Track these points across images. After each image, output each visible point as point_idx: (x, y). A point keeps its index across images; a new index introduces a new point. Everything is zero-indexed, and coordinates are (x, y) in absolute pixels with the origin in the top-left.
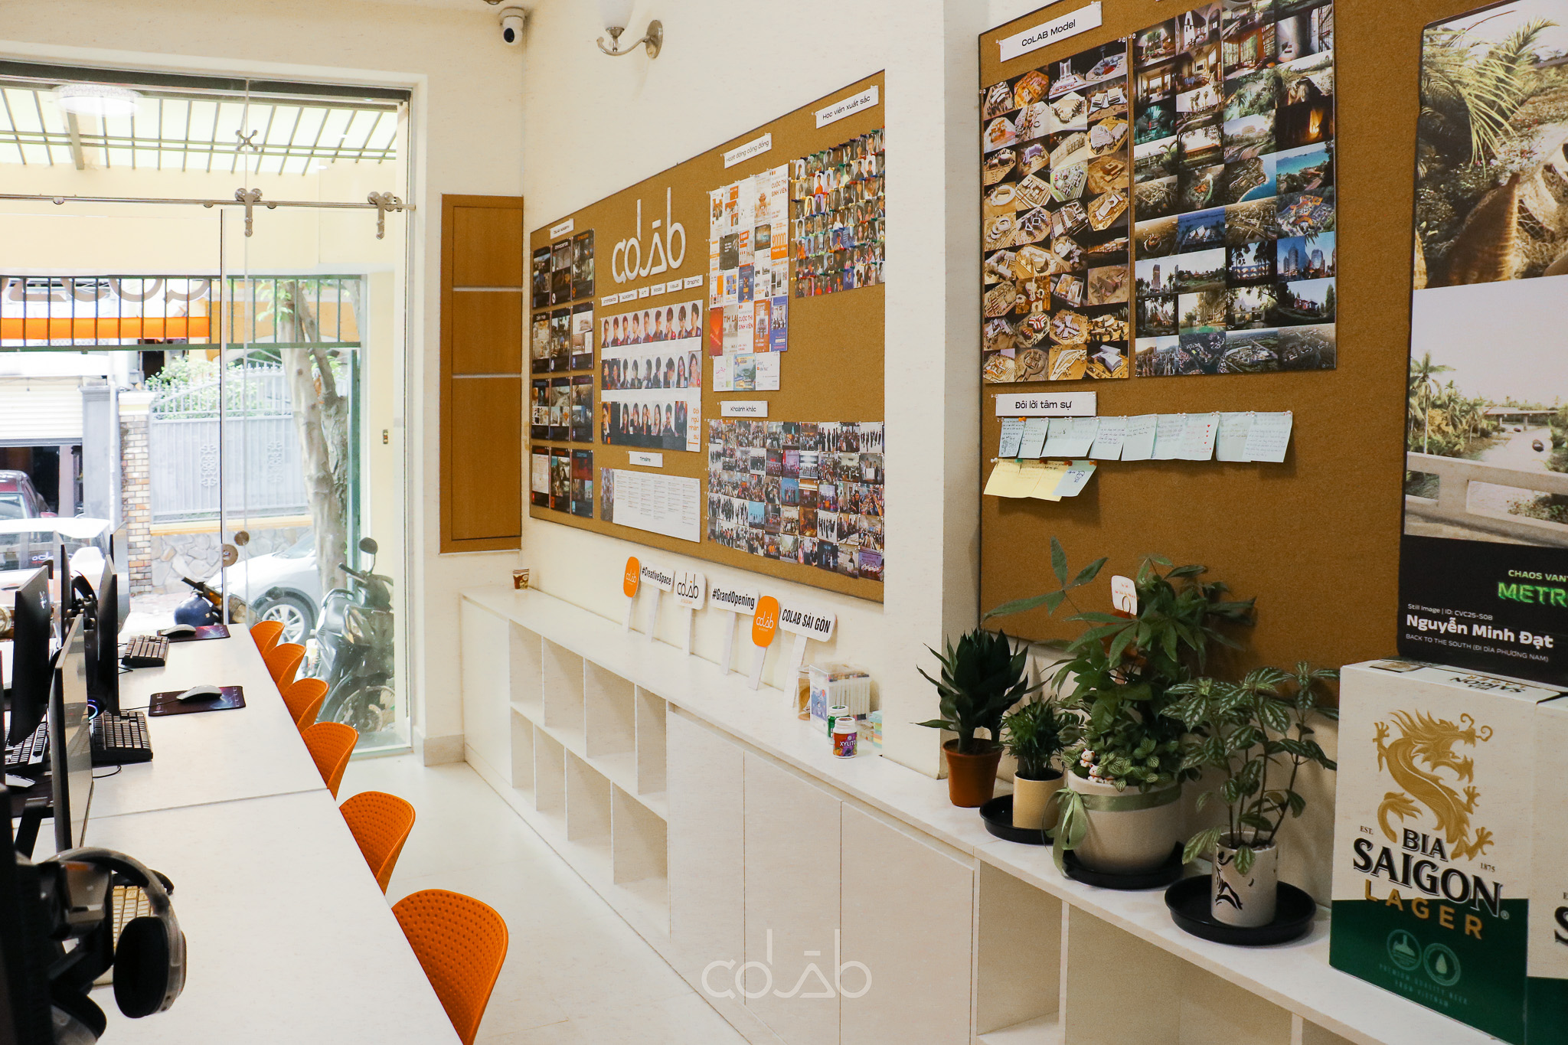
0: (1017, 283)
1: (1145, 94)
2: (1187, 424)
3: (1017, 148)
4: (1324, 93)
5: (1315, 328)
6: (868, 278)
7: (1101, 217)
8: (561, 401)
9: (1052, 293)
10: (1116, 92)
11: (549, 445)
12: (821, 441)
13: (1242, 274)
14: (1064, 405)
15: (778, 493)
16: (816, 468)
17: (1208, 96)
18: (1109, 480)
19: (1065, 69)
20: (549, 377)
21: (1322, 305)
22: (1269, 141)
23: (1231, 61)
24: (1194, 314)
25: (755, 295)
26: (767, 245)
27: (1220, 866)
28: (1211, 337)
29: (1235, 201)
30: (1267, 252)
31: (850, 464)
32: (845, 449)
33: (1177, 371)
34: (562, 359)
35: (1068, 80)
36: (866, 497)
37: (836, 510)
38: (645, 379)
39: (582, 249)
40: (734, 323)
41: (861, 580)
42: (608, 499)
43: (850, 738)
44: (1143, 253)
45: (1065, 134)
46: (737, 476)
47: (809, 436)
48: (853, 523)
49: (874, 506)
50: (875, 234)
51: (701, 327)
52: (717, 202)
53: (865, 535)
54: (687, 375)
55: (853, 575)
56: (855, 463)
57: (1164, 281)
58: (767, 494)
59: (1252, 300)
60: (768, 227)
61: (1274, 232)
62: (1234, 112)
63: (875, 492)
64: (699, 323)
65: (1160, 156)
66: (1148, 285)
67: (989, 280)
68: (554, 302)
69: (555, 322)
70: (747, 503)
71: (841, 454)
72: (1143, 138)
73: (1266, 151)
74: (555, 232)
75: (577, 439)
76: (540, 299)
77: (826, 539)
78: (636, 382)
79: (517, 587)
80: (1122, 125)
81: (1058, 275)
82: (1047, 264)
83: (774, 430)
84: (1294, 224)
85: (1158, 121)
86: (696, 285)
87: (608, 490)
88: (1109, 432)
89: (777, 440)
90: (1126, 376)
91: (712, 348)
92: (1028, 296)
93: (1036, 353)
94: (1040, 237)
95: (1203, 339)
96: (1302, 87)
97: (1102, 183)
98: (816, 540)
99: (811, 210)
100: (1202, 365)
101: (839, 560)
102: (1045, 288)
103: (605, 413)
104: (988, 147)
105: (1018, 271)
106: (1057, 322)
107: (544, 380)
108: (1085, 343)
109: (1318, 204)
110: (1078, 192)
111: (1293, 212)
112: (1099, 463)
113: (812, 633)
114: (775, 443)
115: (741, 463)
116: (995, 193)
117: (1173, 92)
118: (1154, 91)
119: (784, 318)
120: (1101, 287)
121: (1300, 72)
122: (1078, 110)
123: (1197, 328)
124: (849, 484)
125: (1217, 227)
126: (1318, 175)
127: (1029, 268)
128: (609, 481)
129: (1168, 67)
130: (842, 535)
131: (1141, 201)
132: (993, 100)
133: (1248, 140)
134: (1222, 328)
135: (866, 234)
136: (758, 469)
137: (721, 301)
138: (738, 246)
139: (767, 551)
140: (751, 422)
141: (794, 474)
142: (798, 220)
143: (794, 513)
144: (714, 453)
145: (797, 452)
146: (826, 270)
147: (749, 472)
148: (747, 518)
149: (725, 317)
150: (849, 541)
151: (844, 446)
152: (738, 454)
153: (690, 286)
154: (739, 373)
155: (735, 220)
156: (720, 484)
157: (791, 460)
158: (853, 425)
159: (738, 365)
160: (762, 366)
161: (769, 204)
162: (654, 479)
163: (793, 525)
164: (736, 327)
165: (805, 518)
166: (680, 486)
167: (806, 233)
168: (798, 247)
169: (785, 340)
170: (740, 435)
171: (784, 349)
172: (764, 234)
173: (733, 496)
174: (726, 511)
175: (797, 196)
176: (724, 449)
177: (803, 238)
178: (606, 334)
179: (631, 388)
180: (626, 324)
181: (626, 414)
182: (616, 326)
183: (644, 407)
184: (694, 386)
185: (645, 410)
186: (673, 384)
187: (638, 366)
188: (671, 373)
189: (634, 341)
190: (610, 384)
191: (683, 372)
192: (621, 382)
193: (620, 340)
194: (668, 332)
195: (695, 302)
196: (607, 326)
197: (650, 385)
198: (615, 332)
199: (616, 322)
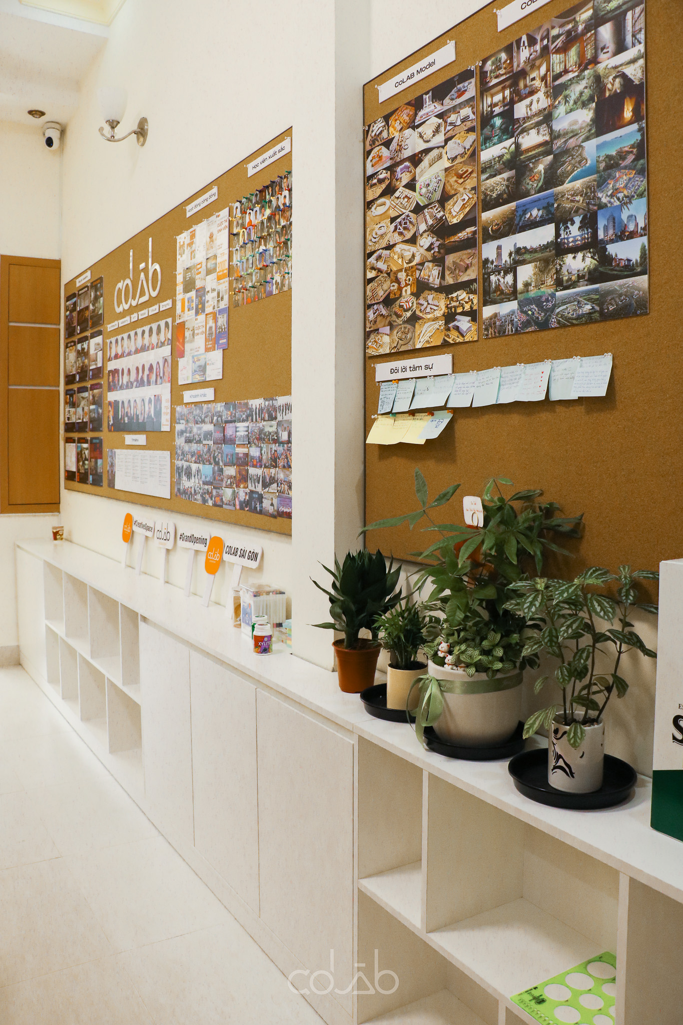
0: (392, 274)
1: (489, 109)
2: (524, 373)
3: (391, 169)
4: (637, 82)
5: (630, 281)
6: (283, 285)
7: (455, 213)
8: (83, 403)
9: (417, 279)
10: (466, 111)
11: (76, 435)
12: (251, 413)
13: (569, 242)
14: (427, 367)
15: (222, 457)
16: (248, 435)
17: (540, 101)
18: (463, 425)
19: (427, 100)
20: (75, 387)
21: (637, 261)
22: (590, 130)
23: (558, 69)
24: (529, 281)
25: (206, 309)
26: (214, 271)
27: (555, 741)
28: (544, 299)
29: (562, 183)
30: (589, 222)
31: (270, 430)
32: (267, 419)
33: (516, 330)
34: (83, 372)
36: (282, 454)
37: (261, 467)
38: (135, 381)
39: (96, 292)
40: (192, 332)
41: (279, 519)
42: (112, 472)
43: (266, 639)
44: (489, 236)
45: (427, 151)
47: (242, 411)
48: (273, 475)
49: (287, 461)
50: (287, 251)
51: (170, 338)
52: (182, 243)
53: (281, 484)
54: (161, 375)
55: (273, 516)
56: (273, 429)
57: (505, 257)
58: (214, 458)
59: (577, 263)
60: (215, 257)
61: (594, 205)
62: (561, 110)
63: (288, 450)
64: (169, 336)
65: (501, 157)
66: (492, 262)
67: (370, 275)
68: (78, 332)
69: (79, 347)
70: (201, 466)
71: (265, 423)
72: (488, 145)
73: (587, 139)
74: (79, 282)
75: (93, 430)
76: (70, 332)
77: (254, 490)
78: (130, 383)
79: (55, 539)
80: (472, 137)
81: (422, 264)
82: (413, 256)
83: (219, 409)
84: (612, 196)
85: (500, 128)
86: (168, 307)
87: (112, 465)
88: (462, 386)
89: (221, 416)
90: (476, 339)
91: (177, 353)
92: (399, 283)
93: (405, 328)
94: (408, 235)
95: (538, 301)
96: (618, 80)
97: (456, 186)
98: (247, 490)
99: (244, 239)
100: (537, 323)
101: (264, 505)
102: (412, 275)
103: (110, 409)
104: (370, 171)
105: (391, 265)
106: (422, 301)
107: (72, 390)
108: (444, 315)
109: (632, 176)
110: (437, 196)
111: (611, 186)
112: (456, 411)
113: (246, 562)
114: (219, 419)
115: (197, 438)
116: (375, 206)
117: (512, 103)
118: (496, 105)
119: (225, 324)
120: (455, 269)
121: (616, 67)
122: (437, 131)
123: (532, 292)
124: (270, 446)
125: (547, 207)
126: (632, 152)
127: (400, 261)
128: (112, 459)
129: (507, 83)
130: (265, 485)
131: (486, 195)
132: (373, 134)
133: (572, 132)
134: (552, 290)
135: (281, 252)
136: (208, 440)
137: (184, 317)
138: (195, 274)
139: (215, 502)
140: (203, 405)
141: (232, 441)
142: (235, 248)
143: (232, 471)
144: (179, 431)
145: (234, 424)
146: (255, 283)
147: (202, 443)
148: (201, 478)
149: (186, 329)
150: (271, 489)
151: (266, 416)
152: (195, 430)
153: (164, 309)
154: (196, 369)
155: (193, 255)
156: (183, 454)
157: (230, 431)
158: (272, 400)
159: (195, 363)
160: (211, 362)
161: (216, 239)
162: (141, 454)
163: (232, 480)
164: (193, 335)
165: (240, 475)
166: (157, 458)
167: (241, 257)
168: (236, 269)
169: (226, 340)
170: (196, 415)
171: (225, 347)
172: (213, 262)
173: (191, 462)
174: (187, 474)
175: (235, 230)
176: (186, 427)
177: (239, 262)
178: (110, 351)
179: (126, 389)
180: (123, 342)
181: (123, 408)
182: (117, 345)
183: (134, 401)
184: (165, 382)
185: (135, 404)
186: (153, 383)
187: (130, 372)
188: (151, 375)
189: (128, 354)
190: (113, 387)
191: (159, 373)
192: (120, 385)
193: (119, 354)
194: (150, 345)
195: (167, 320)
196: (111, 345)
197: (138, 385)
198: (116, 349)
199: (117, 342)
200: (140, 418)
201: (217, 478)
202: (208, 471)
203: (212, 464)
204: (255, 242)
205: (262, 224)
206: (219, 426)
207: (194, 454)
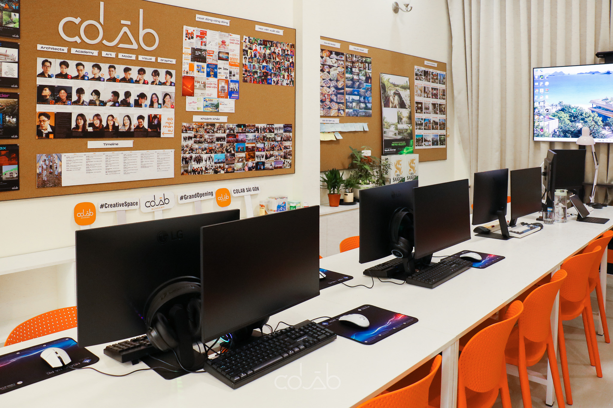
0: (323, 94)
1: (347, 65)
3: (323, 65)
4: (371, 77)
6: (277, 83)
7: (340, 85)
9: (331, 98)
10: (342, 62)
12: (257, 129)
13: (361, 101)
14: (333, 121)
15: (234, 149)
16: (255, 139)
17: (357, 70)
19: (334, 53)
21: (370, 107)
22: (365, 81)
23: (360, 66)
24: (355, 106)
26: (227, 59)
29: (361, 89)
30: (364, 98)
31: (270, 136)
32: (268, 132)
33: (352, 116)
35: (333, 55)
36: (277, 146)
37: (264, 151)
38: (109, 101)
40: (203, 85)
41: (274, 170)
44: (347, 94)
45: (333, 66)
46: (206, 145)
47: (251, 129)
48: (272, 154)
49: (280, 148)
50: (281, 71)
51: (174, 82)
52: (189, 31)
53: (276, 156)
54: (161, 101)
55: (271, 169)
56: (272, 136)
57: (350, 100)
58: (227, 150)
59: (363, 105)
60: (228, 53)
61: (365, 95)
62: (360, 75)
63: (280, 144)
64: (172, 81)
65: (350, 78)
66: (348, 100)
70: (213, 155)
71: (266, 134)
72: (347, 73)
73: (364, 83)
77: (260, 161)
78: (98, 103)
80: (344, 69)
81: (332, 95)
82: (329, 91)
83: (231, 127)
85: (350, 71)
89: (233, 130)
90: (344, 116)
92: (325, 97)
93: (327, 110)
94: (328, 86)
95: (356, 111)
96: (368, 75)
97: (340, 79)
98: (255, 162)
99: (251, 55)
100: (356, 115)
101: (265, 166)
102: (329, 97)
103: (44, 118)
105: (323, 92)
106: (332, 104)
108: (337, 109)
109: (370, 92)
110: (336, 79)
111: (367, 93)
112: (340, 132)
113: (253, 192)
114: (232, 132)
115: (209, 140)
117: (352, 67)
118: (349, 65)
119: (237, 88)
120: (340, 99)
121: (368, 72)
122: (336, 62)
124: (270, 143)
126: (370, 88)
127: (326, 92)
129: (351, 62)
130: (267, 158)
131: (347, 85)
133: (362, 80)
134: (358, 109)
135: (277, 70)
136: (221, 141)
137: (193, 74)
138: (206, 55)
139: (227, 171)
140: (216, 124)
141: (243, 141)
142: (244, 56)
143: (243, 155)
144: (186, 137)
145: (245, 134)
146: (259, 76)
147: (215, 143)
148: (213, 161)
149: (196, 81)
150: (270, 159)
151: (268, 131)
152: (206, 136)
153: (164, 62)
154: (207, 105)
155: (203, 44)
156: (192, 150)
157: (241, 137)
158: (272, 125)
159: (207, 102)
160: (224, 103)
161: (228, 45)
162: (123, 154)
163: (243, 159)
164: (205, 86)
165: (249, 156)
166: (154, 155)
167: (249, 62)
168: (245, 66)
169: (237, 96)
170: (208, 129)
171: (237, 98)
172: (225, 55)
173: (202, 154)
174: (197, 160)
175: (244, 48)
176: (195, 135)
177: (247, 63)
178: (46, 69)
179: (89, 105)
180: (81, 67)
181: (81, 120)
182: (64, 66)
183: (109, 116)
184: (167, 108)
185: (110, 118)
186: (146, 106)
187: (100, 94)
188: (143, 100)
189: (93, 79)
190: (54, 101)
191: (156, 101)
192: (73, 101)
193: (71, 76)
194: (140, 80)
195: (169, 70)
196: (48, 64)
197: (117, 105)
198: (62, 70)
199: (64, 64)
200: (122, 129)
201: (229, 159)
202: (221, 156)
203: (224, 153)
204: (260, 60)
205: (265, 54)
206: (232, 135)
207: (206, 149)
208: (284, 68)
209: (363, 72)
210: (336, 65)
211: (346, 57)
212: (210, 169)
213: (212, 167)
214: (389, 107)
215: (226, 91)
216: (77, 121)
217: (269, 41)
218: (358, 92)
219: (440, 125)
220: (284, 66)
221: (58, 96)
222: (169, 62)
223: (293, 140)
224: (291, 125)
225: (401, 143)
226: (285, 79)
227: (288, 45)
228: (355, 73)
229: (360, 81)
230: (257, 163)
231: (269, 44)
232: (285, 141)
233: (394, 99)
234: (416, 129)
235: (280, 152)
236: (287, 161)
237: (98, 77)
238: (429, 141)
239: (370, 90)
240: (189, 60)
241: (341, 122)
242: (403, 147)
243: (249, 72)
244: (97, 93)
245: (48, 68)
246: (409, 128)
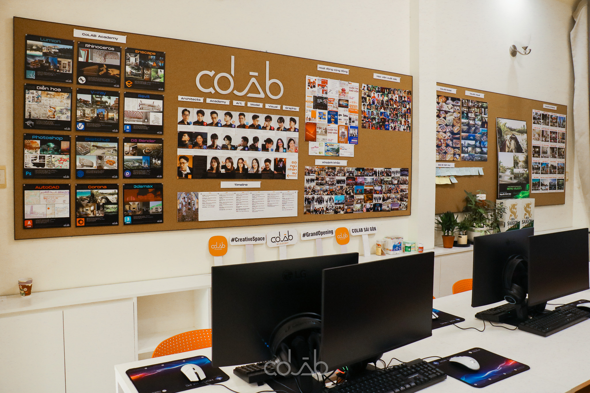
0: (439, 139)
3: (439, 111)
4: (487, 122)
5: (485, 155)
6: (395, 129)
7: (456, 130)
9: (447, 143)
10: (458, 108)
12: (375, 173)
13: (477, 145)
14: (449, 165)
15: (353, 191)
16: (373, 182)
17: (473, 115)
19: (450, 99)
21: (486, 152)
23: (476, 111)
24: (470, 151)
26: (346, 106)
29: (476, 134)
30: (480, 143)
31: (388, 180)
33: (468, 160)
35: (450, 101)
36: (394, 188)
37: (381, 194)
40: (324, 130)
41: (391, 212)
42: (190, 209)
44: (463, 139)
46: (327, 187)
47: (369, 172)
48: (389, 196)
49: (397, 191)
50: (398, 117)
51: (299, 129)
52: (312, 81)
53: (393, 199)
54: (286, 146)
55: (388, 211)
56: (390, 179)
57: (466, 145)
58: (346, 192)
59: (478, 150)
60: (347, 101)
62: (476, 120)
63: (397, 187)
64: (296, 127)
65: (466, 123)
66: (463, 144)
70: (334, 196)
71: (384, 177)
72: (463, 118)
75: (135, 177)
77: (377, 203)
78: (229, 147)
80: (459, 115)
81: (448, 140)
82: (445, 137)
83: (351, 170)
84: (483, 139)
87: (190, 204)
88: (457, 171)
89: (353, 174)
90: (460, 160)
92: (441, 142)
93: (443, 154)
94: (444, 131)
95: (472, 155)
96: (484, 120)
97: (456, 124)
98: (372, 203)
99: (370, 102)
100: (471, 160)
101: (383, 208)
102: (445, 141)
103: (183, 161)
105: (439, 137)
106: (447, 149)
108: (453, 154)
110: (452, 124)
112: (456, 176)
113: (370, 232)
114: (351, 175)
115: (330, 183)
117: (468, 112)
118: (465, 111)
119: (356, 134)
120: (455, 143)
122: (452, 108)
124: (387, 186)
127: (442, 136)
128: (190, 199)
129: (467, 108)
130: (384, 200)
131: (462, 130)
134: (474, 154)
135: (394, 116)
136: (341, 184)
137: (315, 121)
138: (327, 102)
139: (346, 211)
140: (336, 167)
141: (362, 184)
142: (363, 103)
143: (362, 197)
144: (309, 179)
145: (363, 177)
146: (377, 122)
147: (335, 185)
148: (333, 202)
149: (318, 127)
150: (387, 202)
151: (385, 175)
152: (328, 179)
153: (288, 109)
154: (329, 149)
155: (325, 92)
156: (314, 191)
157: (360, 180)
158: (389, 169)
159: (328, 146)
160: (344, 148)
161: (348, 93)
162: (252, 194)
163: (361, 201)
164: (326, 132)
165: (367, 197)
166: (279, 195)
167: (367, 109)
168: (363, 112)
169: (357, 141)
170: (329, 172)
171: (356, 144)
172: (345, 102)
173: (323, 195)
174: (318, 201)
175: (363, 95)
176: (317, 178)
177: (366, 110)
178: (185, 117)
179: (222, 149)
180: (215, 115)
181: (215, 162)
182: (200, 115)
183: (239, 159)
184: (292, 152)
185: (240, 161)
186: (272, 150)
187: (231, 139)
188: (270, 145)
189: (226, 126)
190: (192, 146)
191: (282, 146)
192: (208, 145)
193: (206, 123)
194: (267, 126)
195: (293, 117)
196: (187, 113)
197: (246, 149)
198: (199, 117)
199: (201, 113)
200: (250, 171)
201: (348, 201)
202: (341, 198)
203: (344, 195)
204: (378, 106)
205: (382, 101)
206: (352, 178)
207: (327, 191)
208: (401, 114)
209: (479, 117)
210: (451, 110)
211: (462, 102)
212: (331, 209)
213: (332, 207)
214: (505, 151)
215: (346, 136)
216: (212, 164)
217: (386, 89)
218: (474, 136)
219: (558, 169)
220: (401, 112)
221: (195, 141)
222: (293, 110)
223: (410, 183)
224: (408, 169)
225: (517, 187)
226: (402, 125)
227: (405, 91)
228: (471, 118)
229: (476, 126)
230: (375, 205)
231: (387, 91)
232: (402, 184)
233: (510, 144)
234: (533, 173)
235: (397, 194)
236: (403, 204)
237: (230, 124)
238: (546, 185)
239: (486, 134)
240: (312, 107)
241: (456, 166)
242: (518, 191)
243: (368, 118)
244: (228, 138)
245: (187, 116)
246: (525, 172)
